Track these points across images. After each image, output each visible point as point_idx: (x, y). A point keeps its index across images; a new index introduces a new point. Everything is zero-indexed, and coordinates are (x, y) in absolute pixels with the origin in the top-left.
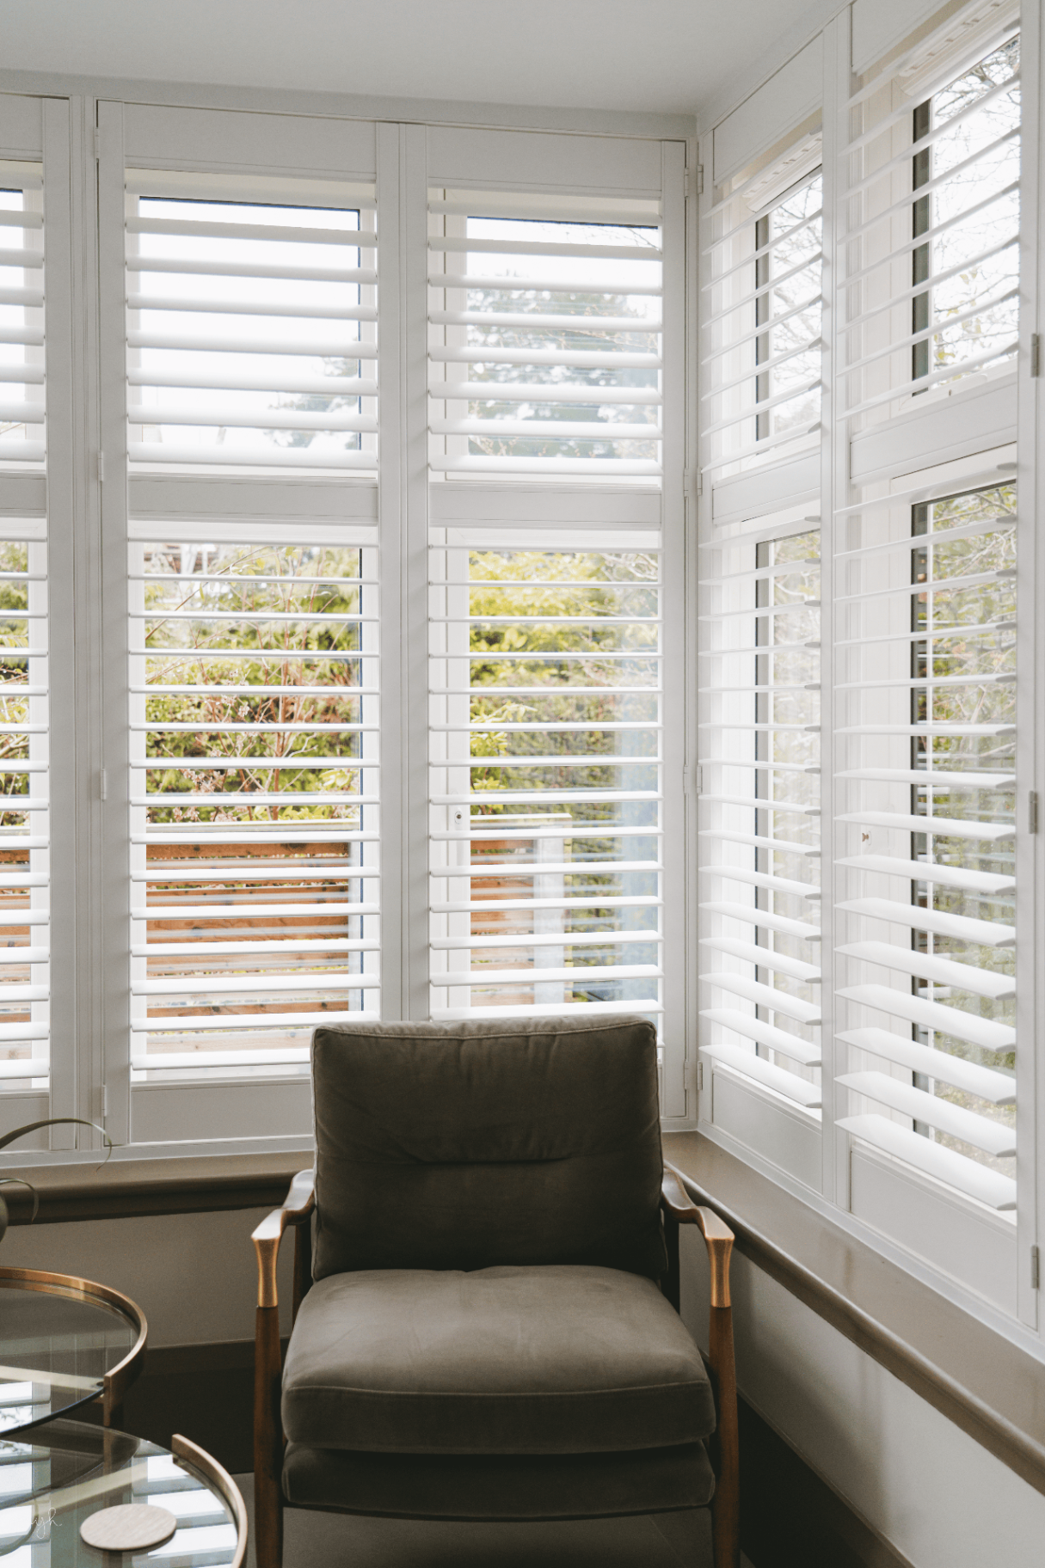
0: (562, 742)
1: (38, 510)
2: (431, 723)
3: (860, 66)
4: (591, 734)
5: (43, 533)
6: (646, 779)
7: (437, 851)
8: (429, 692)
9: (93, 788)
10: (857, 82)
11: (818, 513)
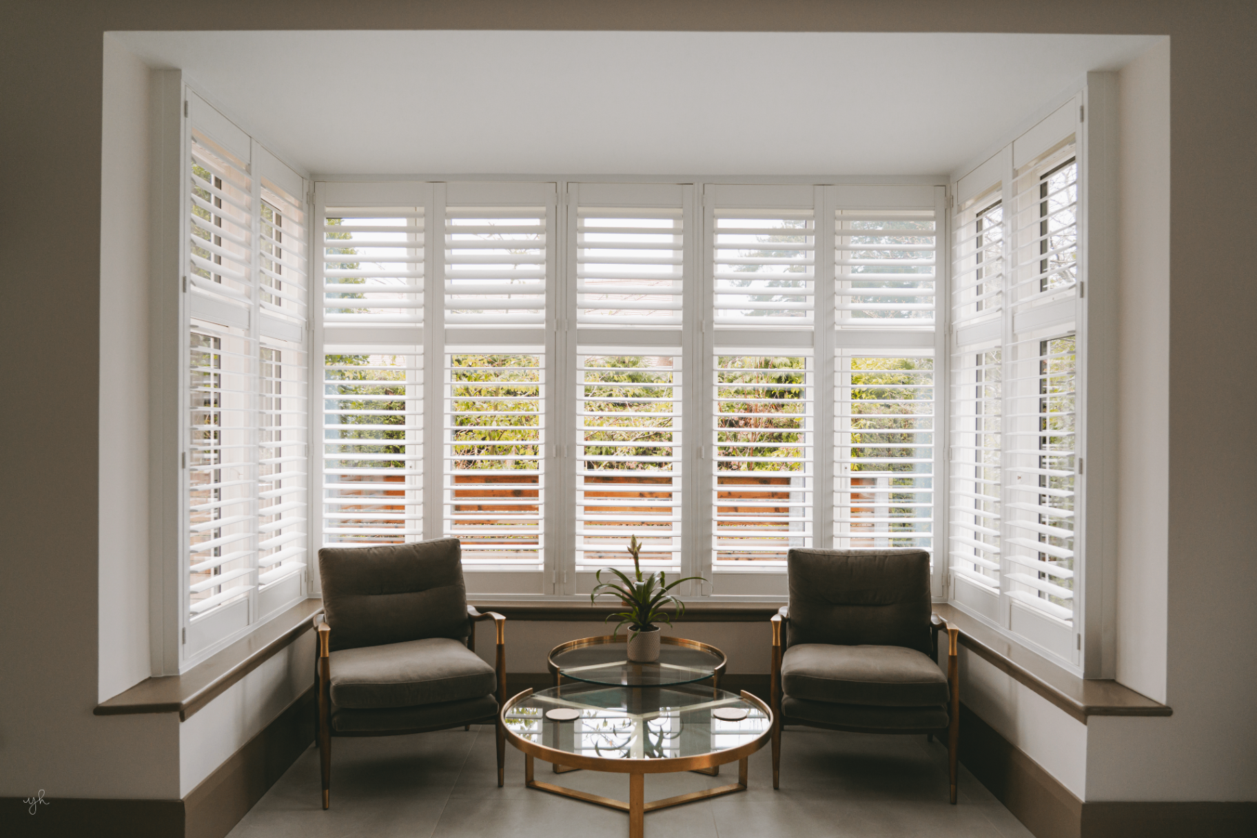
0: (890, 438)
1: (680, 344)
2: (835, 429)
3: (1017, 167)
4: (902, 435)
5: (681, 353)
6: (927, 453)
7: (837, 482)
8: (834, 416)
9: (699, 451)
10: (1016, 173)
11: (1000, 345)
